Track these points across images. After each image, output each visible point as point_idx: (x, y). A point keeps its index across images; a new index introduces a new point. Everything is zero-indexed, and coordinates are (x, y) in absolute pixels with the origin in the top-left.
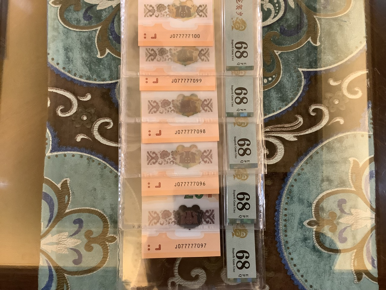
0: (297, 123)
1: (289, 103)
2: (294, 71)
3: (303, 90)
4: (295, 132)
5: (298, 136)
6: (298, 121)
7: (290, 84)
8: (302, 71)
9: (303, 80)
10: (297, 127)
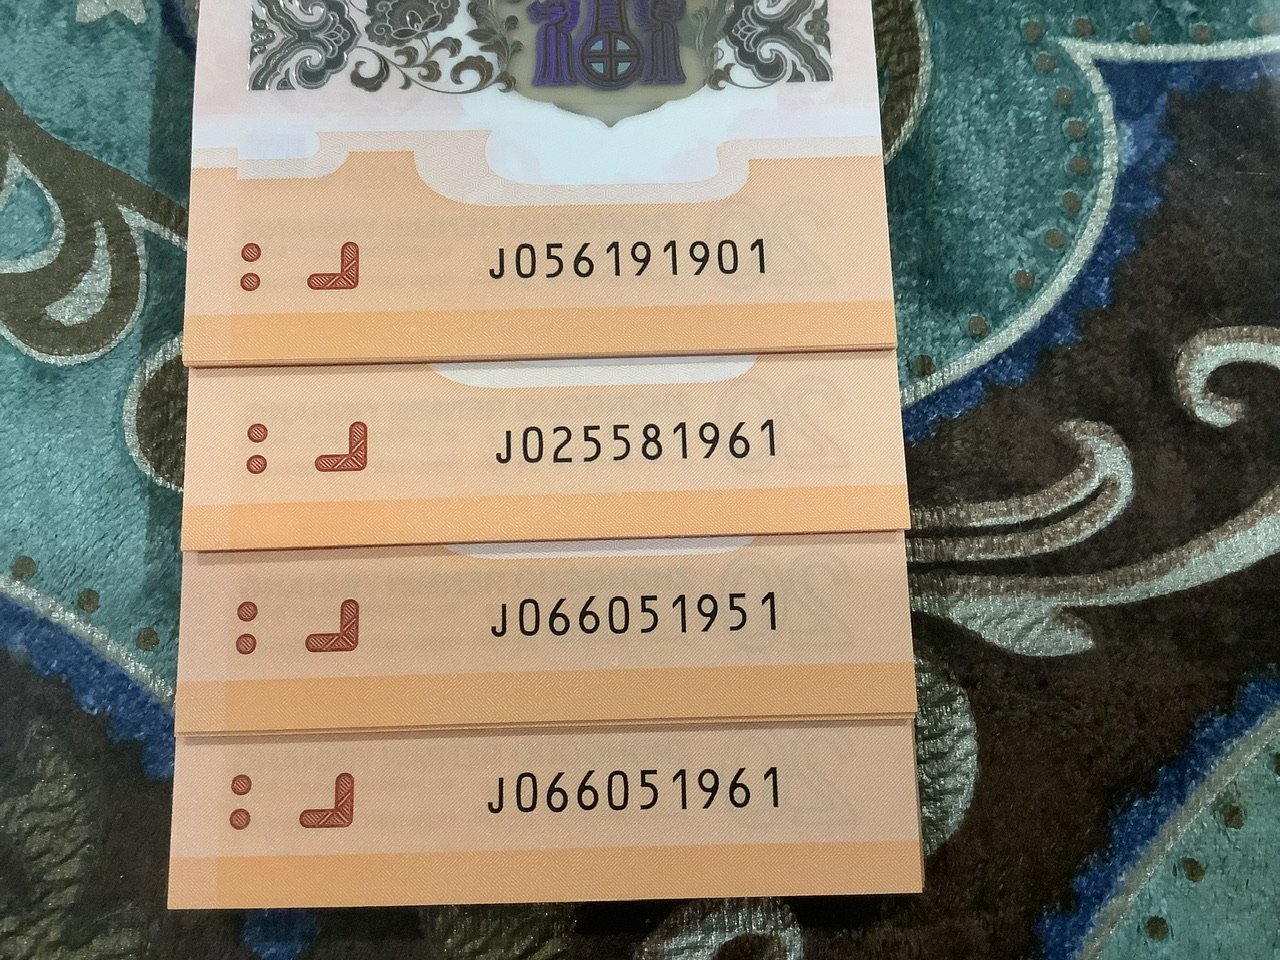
0: (1080, 496)
1: (998, 319)
2: (1028, 57)
3: (1117, 216)
4: (1065, 573)
5: (1096, 608)
6: (1088, 476)
7: (1002, 162)
8: (1099, 63)
9: (1111, 130)
10: (1088, 531)
